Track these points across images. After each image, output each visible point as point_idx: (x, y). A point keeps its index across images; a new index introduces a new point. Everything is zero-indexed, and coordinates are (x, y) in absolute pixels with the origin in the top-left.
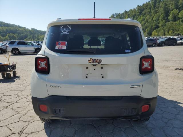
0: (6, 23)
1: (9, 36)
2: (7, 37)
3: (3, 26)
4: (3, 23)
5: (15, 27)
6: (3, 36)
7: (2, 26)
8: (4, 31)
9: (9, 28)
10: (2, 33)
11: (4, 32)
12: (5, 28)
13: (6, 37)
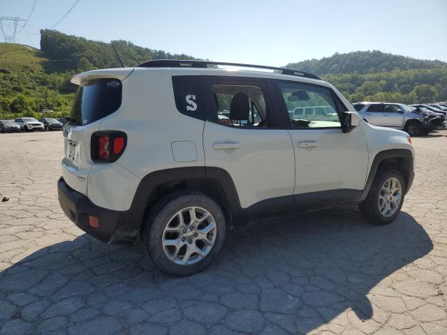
0: (418, 60)
1: (417, 91)
2: (413, 93)
3: (410, 68)
4: (412, 60)
5: (439, 68)
6: (405, 91)
7: (408, 67)
8: (408, 79)
9: (423, 70)
10: (405, 85)
11: (409, 81)
12: (411, 73)
13: (410, 94)
